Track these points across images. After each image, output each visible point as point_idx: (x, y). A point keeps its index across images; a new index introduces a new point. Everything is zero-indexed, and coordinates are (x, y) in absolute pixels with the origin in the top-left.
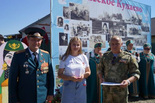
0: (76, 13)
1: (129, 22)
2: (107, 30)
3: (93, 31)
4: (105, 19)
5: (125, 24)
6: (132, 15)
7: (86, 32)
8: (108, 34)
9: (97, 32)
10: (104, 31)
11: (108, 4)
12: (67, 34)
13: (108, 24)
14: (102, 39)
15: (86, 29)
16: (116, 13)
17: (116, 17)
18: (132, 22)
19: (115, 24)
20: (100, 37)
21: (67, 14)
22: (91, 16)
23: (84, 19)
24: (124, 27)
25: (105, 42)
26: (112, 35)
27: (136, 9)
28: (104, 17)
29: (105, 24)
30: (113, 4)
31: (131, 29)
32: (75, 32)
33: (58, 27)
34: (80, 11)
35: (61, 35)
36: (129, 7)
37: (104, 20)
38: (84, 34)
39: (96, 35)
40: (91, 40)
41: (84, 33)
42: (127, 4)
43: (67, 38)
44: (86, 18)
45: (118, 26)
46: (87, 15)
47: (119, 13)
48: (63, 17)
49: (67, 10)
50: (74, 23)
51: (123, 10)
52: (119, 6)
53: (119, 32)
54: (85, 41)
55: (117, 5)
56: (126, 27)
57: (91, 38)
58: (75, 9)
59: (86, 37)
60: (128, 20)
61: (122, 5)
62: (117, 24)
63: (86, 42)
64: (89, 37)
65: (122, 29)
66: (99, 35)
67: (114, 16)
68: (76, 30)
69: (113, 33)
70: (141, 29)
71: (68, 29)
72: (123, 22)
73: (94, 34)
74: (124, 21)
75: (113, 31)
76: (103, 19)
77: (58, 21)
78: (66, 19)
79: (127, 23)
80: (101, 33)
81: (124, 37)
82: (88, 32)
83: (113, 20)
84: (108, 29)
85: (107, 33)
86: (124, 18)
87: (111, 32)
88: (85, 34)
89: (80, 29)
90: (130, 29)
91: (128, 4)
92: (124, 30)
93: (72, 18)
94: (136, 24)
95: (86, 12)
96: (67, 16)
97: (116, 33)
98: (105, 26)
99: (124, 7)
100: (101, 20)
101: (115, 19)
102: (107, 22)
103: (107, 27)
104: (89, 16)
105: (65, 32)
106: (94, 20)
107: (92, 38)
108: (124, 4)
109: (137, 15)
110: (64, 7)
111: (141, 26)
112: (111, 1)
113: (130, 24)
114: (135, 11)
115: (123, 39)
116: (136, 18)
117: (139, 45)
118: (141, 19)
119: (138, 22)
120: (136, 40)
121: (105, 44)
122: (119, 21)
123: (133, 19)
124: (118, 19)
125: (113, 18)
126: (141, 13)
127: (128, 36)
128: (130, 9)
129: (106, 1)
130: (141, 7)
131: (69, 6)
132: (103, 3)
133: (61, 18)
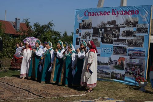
0: (85, 25)
1: (123, 26)
2: (102, 34)
3: (93, 36)
4: (101, 26)
5: (118, 28)
6: (126, 19)
7: (89, 36)
9: (95, 36)
10: (100, 35)
11: (104, 15)
13: (103, 30)
16: (110, 21)
17: (110, 23)
18: (126, 25)
19: (109, 29)
20: (97, 39)
22: (93, 26)
23: (89, 29)
24: (117, 30)
27: (131, 13)
28: (101, 25)
29: (101, 30)
30: (109, 14)
31: (124, 32)
32: (83, 37)
33: (76, 34)
34: (87, 24)
36: (124, 13)
39: (94, 38)
41: (88, 37)
42: (121, 11)
43: (79, 41)
44: (90, 28)
45: (112, 30)
47: (113, 20)
48: (79, 29)
49: (81, 25)
50: (83, 32)
51: (117, 16)
52: (114, 14)
53: (112, 35)
55: (112, 14)
56: (119, 30)
58: (84, 23)
60: (121, 24)
61: (116, 13)
62: (110, 29)
64: (90, 39)
65: (115, 32)
67: (109, 23)
68: (84, 35)
70: (136, 30)
71: (80, 35)
72: (116, 26)
73: (93, 38)
74: (117, 25)
76: (100, 27)
77: (77, 31)
78: (80, 30)
79: (121, 27)
80: (98, 36)
81: (116, 39)
82: (90, 37)
83: (108, 26)
85: (102, 36)
86: (117, 24)
87: (105, 36)
89: (86, 35)
90: (123, 31)
91: (122, 10)
92: (117, 33)
93: (83, 29)
94: (131, 27)
98: (101, 31)
99: (118, 14)
100: (98, 27)
101: (110, 25)
102: (103, 28)
103: (102, 32)
104: (91, 26)
105: (79, 37)
106: (94, 28)
109: (132, 18)
110: (80, 23)
111: (136, 28)
112: (107, 12)
113: (124, 27)
114: (129, 15)
115: (115, 41)
116: (130, 21)
117: (132, 46)
118: (136, 21)
119: (132, 24)
120: (128, 42)
121: (99, 44)
122: (113, 26)
123: (127, 22)
124: (112, 25)
125: (108, 25)
126: (137, 15)
127: (121, 37)
128: (124, 14)
129: (103, 13)
130: (137, 9)
131: (82, 22)
132: (101, 15)
133: (78, 30)
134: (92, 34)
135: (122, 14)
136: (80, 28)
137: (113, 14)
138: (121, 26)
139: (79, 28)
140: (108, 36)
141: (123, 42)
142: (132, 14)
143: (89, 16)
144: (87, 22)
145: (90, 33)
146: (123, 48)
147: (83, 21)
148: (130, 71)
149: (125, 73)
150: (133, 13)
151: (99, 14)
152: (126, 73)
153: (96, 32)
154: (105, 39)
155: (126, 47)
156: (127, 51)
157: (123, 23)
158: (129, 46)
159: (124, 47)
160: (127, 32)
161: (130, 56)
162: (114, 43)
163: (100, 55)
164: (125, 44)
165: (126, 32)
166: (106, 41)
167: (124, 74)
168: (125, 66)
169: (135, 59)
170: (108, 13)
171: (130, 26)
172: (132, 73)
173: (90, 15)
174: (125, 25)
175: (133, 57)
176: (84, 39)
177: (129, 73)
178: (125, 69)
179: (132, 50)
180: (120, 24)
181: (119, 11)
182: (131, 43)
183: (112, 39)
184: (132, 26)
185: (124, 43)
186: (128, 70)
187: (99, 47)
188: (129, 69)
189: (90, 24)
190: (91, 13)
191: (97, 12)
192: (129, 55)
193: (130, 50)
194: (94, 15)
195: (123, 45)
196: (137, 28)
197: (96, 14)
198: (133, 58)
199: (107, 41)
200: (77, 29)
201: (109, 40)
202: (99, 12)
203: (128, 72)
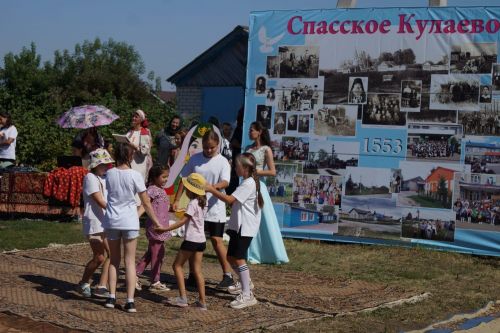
0: (290, 64)
1: (441, 68)
2: (363, 94)
3: (325, 99)
4: (358, 68)
5: (426, 77)
6: (453, 47)
7: (309, 101)
8: (365, 103)
9: (334, 100)
10: (353, 96)
11: (369, 32)
12: (270, 108)
13: (365, 80)
14: (347, 114)
15: (309, 95)
16: (392, 51)
17: (392, 59)
18: (454, 67)
19: (389, 78)
20: (342, 111)
21: (274, 68)
22: (324, 66)
24: (418, 82)
25: (354, 123)
26: (377, 107)
27: (470, 27)
28: (355, 64)
29: (359, 81)
30: (386, 28)
31: (445, 87)
32: (286, 103)
34: (299, 59)
35: (261, 108)
36: (443, 26)
37: (356, 72)
38: (303, 106)
39: (332, 107)
40: (319, 117)
41: (305, 104)
42: (433, 21)
43: (269, 115)
44: (312, 72)
45: (399, 83)
46: (314, 65)
47: (403, 48)
48: (266, 76)
49: (274, 63)
50: (285, 86)
51: (418, 38)
52: (405, 29)
54: (305, 120)
55: (398, 30)
56: (427, 83)
57: (320, 114)
58: (288, 56)
59: (309, 113)
60: (436, 62)
61: (415, 27)
62: (394, 78)
63: (307, 122)
64: (315, 112)
65: (412, 89)
66: (340, 106)
67: (387, 58)
68: (289, 98)
69: (380, 100)
70: (489, 83)
71: (273, 97)
72: (416, 70)
73: (327, 106)
74: (420, 66)
75: (379, 95)
76: (352, 70)
77: (258, 84)
78: (270, 80)
79: (434, 72)
80: (346, 101)
81: (418, 110)
82: (314, 102)
83: (383, 68)
86: (418, 61)
87: (375, 99)
88: (307, 106)
89: (297, 95)
90: (443, 86)
91: (436, 18)
92: (418, 90)
93: (281, 77)
94: (470, 72)
95: (313, 60)
96: (272, 74)
97: (391, 101)
98: (357, 86)
99: (422, 29)
100: (346, 72)
101: (390, 66)
102: (364, 75)
103: (362, 87)
104: (317, 67)
105: (268, 103)
106: (328, 75)
107: (322, 113)
108: (423, 23)
109: (476, 45)
110: (269, 58)
111: (491, 75)
112: (379, 23)
113: (445, 72)
114: (464, 36)
115: (413, 116)
116: (468, 54)
117: (479, 133)
118: (491, 54)
119: (476, 63)
120: (464, 118)
121: (353, 127)
122: (403, 68)
123: (456, 57)
124: (400, 64)
125: (383, 63)
126: (492, 35)
127: (435, 105)
128: (446, 31)
129: (363, 27)
130: (493, 17)
131: (277, 53)
132: (354, 32)
133: (262, 78)
134: (321, 94)
135: (439, 30)
136: (271, 72)
137: (401, 31)
138: (433, 68)
139: (268, 73)
140: (386, 101)
141: (444, 121)
142: (474, 31)
143: (306, 32)
144: (300, 54)
145: (313, 88)
146: (446, 140)
147: (282, 50)
148: (474, 212)
149: (454, 219)
150: (478, 29)
151: (348, 27)
152: (458, 217)
153: (337, 86)
154: (375, 110)
155: (458, 136)
156: (462, 148)
157: (442, 59)
158: (468, 132)
159: (449, 136)
160: (456, 88)
161: (472, 164)
162: (408, 122)
163: (357, 161)
164: (453, 128)
165: (454, 88)
166: (378, 116)
167: (453, 222)
168: (456, 195)
169: (491, 172)
170: (382, 25)
171: (465, 68)
172: (480, 217)
173: (312, 32)
174: (448, 67)
175: (482, 168)
176: (289, 109)
177: (469, 219)
178: (456, 204)
179: (480, 146)
180: (432, 64)
181: (426, 21)
182: (473, 124)
183: (402, 110)
184: (475, 68)
185: (449, 123)
186: (466, 209)
187: (354, 135)
188: (471, 206)
189: (309, 61)
190: (313, 23)
191: (337, 22)
192: (467, 161)
193: (470, 145)
194: (325, 32)
195: (446, 128)
196: (494, 78)
197: (336, 28)
198: (484, 171)
199: (381, 117)
200: (258, 76)
201: (392, 113)
202: (348, 22)
203: (466, 216)
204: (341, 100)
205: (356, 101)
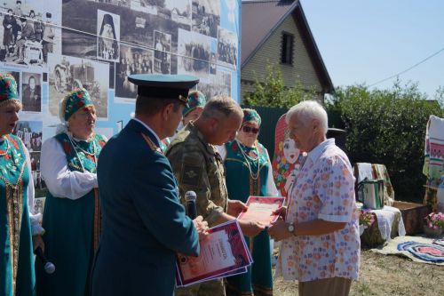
1: (185, 21)
2: (115, 45)
3: (64, 44)
5: (173, 29)
7: (39, 45)
8: (118, 61)
9: (78, 49)
10: (102, 46)
13: (116, 20)
14: (96, 79)
15: (37, 32)
18: (195, 22)
19: (141, 23)
20: (90, 72)
25: (105, 94)
26: (131, 69)
29: (108, 20)
37: (104, 2)
39: (76, 62)
40: (56, 80)
41: (33, 50)
45: (152, 35)
53: (153, 58)
54: (33, 86)
56: (175, 39)
57: (57, 72)
59: (40, 70)
60: (181, 12)
62: (147, 24)
63: (38, 88)
64: (49, 68)
65: (164, 46)
66: (87, 61)
69: (134, 58)
70: (216, 50)
73: (68, 58)
74: (169, 13)
75: (133, 50)
79: (180, 26)
80: (93, 53)
82: (47, 48)
83: (136, 5)
84: (118, 39)
85: (115, 58)
86: (167, 5)
87: (128, 55)
88: (36, 55)
90: (187, 47)
92: (168, 48)
94: (204, 33)
97: (144, 61)
98: (107, 27)
101: (143, 5)
102: (115, 10)
103: (114, 32)
107: (62, 72)
111: (217, 40)
113: (188, 28)
116: (204, 8)
118: (216, 14)
119: (208, 23)
121: (104, 101)
122: (155, 11)
123: (196, 10)
124: (152, 4)
134: (58, 34)
138: (180, 20)
140: (140, 61)
145: (44, 19)
157: (185, 8)
160: (196, 51)
165: (194, 51)
171: (202, 27)
174: (190, 21)
180: (178, 13)
184: (208, 29)
187: (105, 116)
196: (219, 44)
204: (88, 49)
205: (107, 56)
